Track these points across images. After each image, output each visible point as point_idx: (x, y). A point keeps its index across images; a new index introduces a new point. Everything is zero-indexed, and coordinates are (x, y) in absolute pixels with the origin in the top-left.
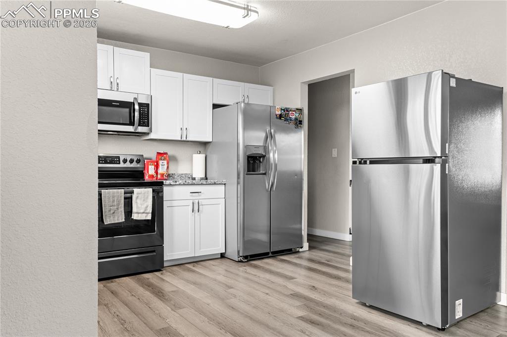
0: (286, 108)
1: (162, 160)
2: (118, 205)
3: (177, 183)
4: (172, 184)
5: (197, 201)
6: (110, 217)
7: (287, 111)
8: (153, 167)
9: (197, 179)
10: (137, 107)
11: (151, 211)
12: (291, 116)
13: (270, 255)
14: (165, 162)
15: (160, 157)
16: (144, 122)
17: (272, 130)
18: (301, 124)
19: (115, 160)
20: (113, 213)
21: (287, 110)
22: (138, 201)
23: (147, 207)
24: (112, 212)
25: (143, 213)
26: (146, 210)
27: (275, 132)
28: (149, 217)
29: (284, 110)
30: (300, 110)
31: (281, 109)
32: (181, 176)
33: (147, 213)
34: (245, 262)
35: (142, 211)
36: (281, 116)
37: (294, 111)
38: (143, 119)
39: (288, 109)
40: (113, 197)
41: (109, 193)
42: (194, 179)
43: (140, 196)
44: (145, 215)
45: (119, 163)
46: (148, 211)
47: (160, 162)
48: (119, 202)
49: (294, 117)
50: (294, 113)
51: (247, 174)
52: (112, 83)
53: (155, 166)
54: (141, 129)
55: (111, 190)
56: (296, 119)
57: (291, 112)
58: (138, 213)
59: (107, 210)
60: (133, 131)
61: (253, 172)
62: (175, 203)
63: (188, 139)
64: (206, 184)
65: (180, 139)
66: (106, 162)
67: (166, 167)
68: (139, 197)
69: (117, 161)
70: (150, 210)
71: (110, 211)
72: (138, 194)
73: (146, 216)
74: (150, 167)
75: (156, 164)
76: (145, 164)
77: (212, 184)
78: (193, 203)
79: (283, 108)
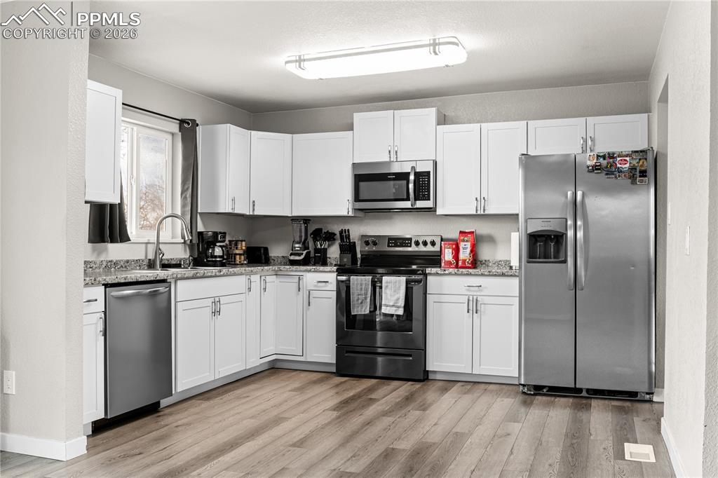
0: (609, 154)
1: (464, 241)
2: (366, 294)
3: (447, 272)
4: (439, 272)
5: (475, 297)
6: (358, 307)
7: (613, 158)
8: (451, 250)
9: (514, 268)
10: (412, 177)
11: (403, 305)
12: (619, 165)
13: (584, 394)
14: (469, 245)
15: (462, 238)
16: (424, 195)
17: (579, 194)
18: (646, 176)
19: (405, 242)
20: (362, 303)
21: (611, 156)
22: (388, 291)
23: (398, 299)
24: (360, 301)
25: (393, 306)
26: (397, 303)
27: (583, 195)
28: (401, 312)
29: (604, 157)
30: (641, 151)
31: (598, 156)
32: (498, 263)
33: (398, 307)
34: (530, 394)
35: (391, 304)
36: (596, 168)
37: (627, 156)
38: (423, 192)
39: (614, 154)
40: (361, 285)
41: (357, 279)
42: (511, 268)
43: (390, 285)
44: (394, 308)
45: (410, 246)
46: (398, 305)
47: (462, 245)
48: (367, 290)
49: (627, 165)
50: (628, 159)
51: (528, 262)
52: (390, 152)
53: (453, 249)
54: (420, 204)
55: (359, 277)
56: (633, 169)
57: (619, 159)
58: (387, 306)
59: (356, 298)
60: (410, 207)
61: (545, 258)
62: (445, 298)
63: (486, 212)
64: (489, 275)
65: (475, 213)
66: (396, 246)
67: (468, 251)
68: (390, 287)
69: (408, 243)
70: (402, 303)
71: (358, 300)
72: (387, 282)
73: (396, 311)
74: (446, 250)
75: (454, 246)
76: (441, 246)
77: (499, 276)
78: (469, 300)
79: (602, 154)
